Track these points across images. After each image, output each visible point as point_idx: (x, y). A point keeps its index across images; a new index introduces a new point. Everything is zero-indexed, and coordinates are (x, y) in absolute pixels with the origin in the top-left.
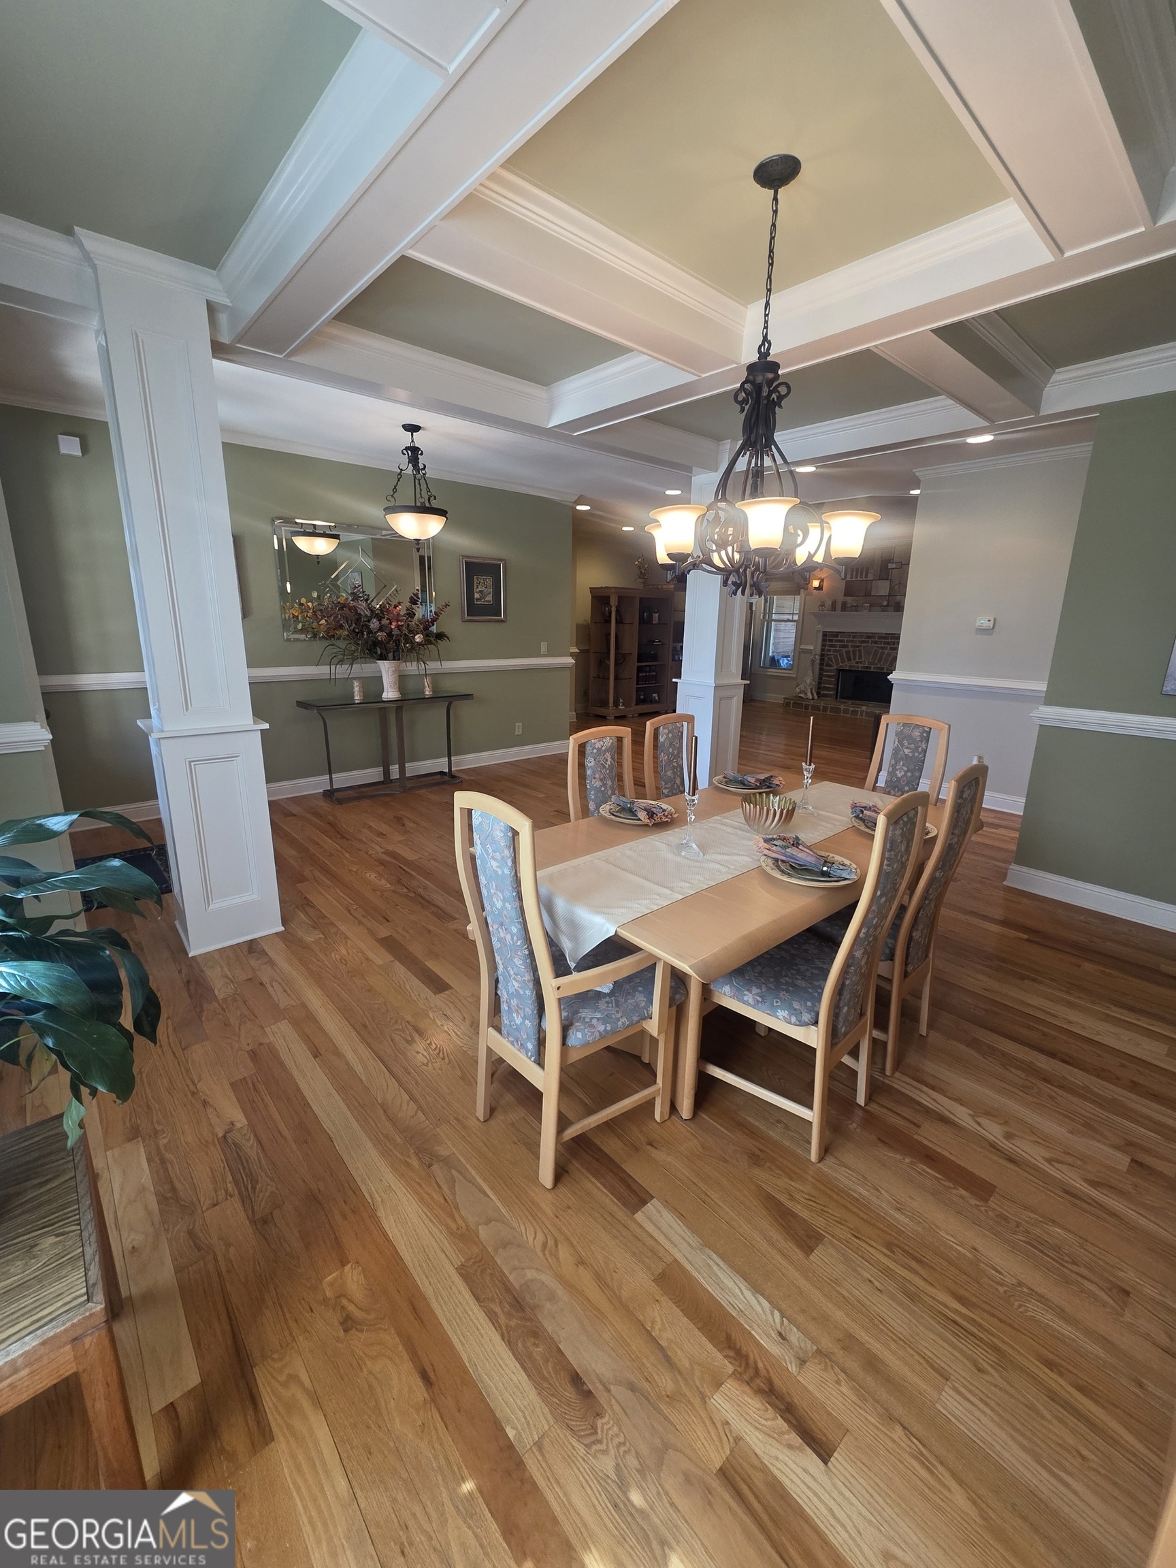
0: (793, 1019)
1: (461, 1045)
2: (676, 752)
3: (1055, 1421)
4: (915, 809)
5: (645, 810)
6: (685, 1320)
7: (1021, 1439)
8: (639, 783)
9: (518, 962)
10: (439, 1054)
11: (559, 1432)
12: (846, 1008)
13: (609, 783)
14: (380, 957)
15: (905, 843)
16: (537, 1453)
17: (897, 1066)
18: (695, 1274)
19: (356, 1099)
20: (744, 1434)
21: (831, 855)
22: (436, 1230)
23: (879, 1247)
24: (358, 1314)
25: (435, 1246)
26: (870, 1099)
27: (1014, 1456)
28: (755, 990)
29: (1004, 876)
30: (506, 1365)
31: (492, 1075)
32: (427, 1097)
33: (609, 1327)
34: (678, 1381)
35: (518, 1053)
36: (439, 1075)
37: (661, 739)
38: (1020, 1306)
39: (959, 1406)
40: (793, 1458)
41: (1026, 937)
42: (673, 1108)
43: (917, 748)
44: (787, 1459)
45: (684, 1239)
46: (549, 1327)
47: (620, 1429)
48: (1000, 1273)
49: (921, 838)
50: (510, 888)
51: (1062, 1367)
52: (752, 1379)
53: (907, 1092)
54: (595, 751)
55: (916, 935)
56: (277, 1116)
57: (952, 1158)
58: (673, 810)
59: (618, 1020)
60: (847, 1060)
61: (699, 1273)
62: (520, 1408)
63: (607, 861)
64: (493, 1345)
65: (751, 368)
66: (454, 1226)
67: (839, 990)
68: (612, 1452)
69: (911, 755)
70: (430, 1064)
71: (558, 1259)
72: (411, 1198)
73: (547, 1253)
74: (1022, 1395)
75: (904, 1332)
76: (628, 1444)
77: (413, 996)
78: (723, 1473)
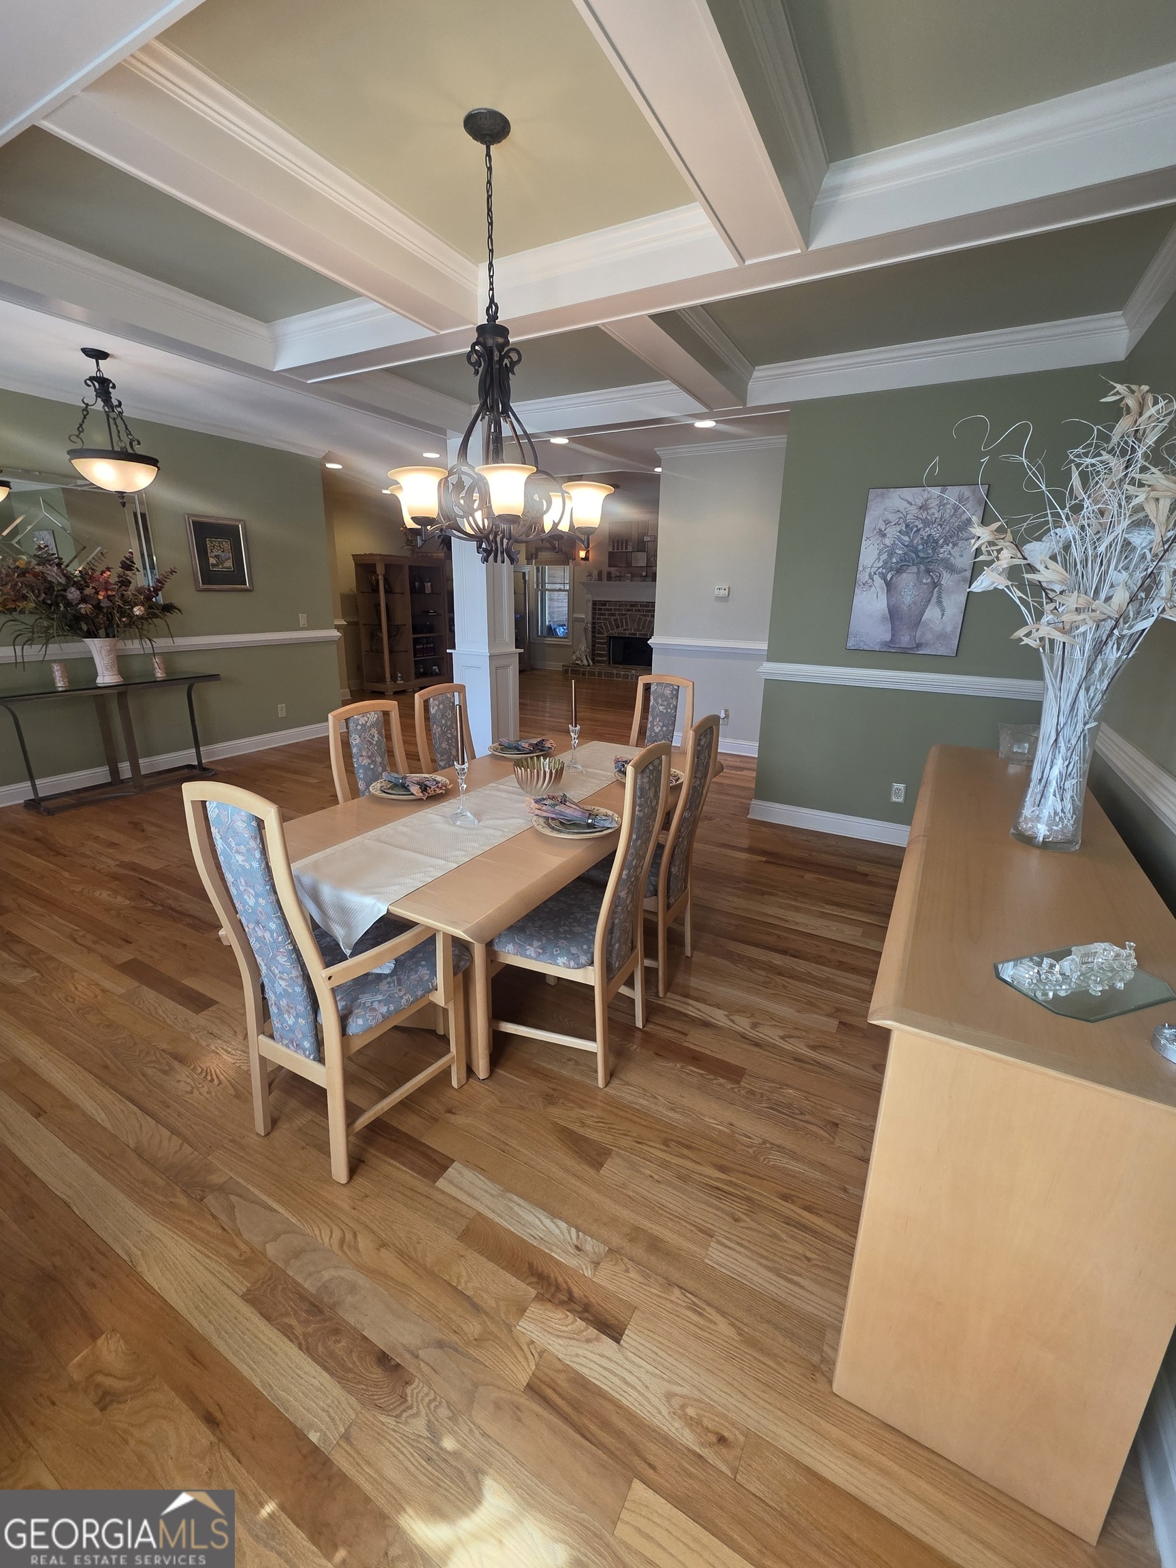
0: (572, 964)
1: (232, 1061)
2: (449, 723)
3: (789, 1240)
4: (660, 759)
5: (418, 783)
6: (490, 1265)
7: (764, 1261)
8: (412, 757)
9: (282, 959)
10: (205, 1077)
11: (367, 1415)
12: (617, 945)
13: (379, 760)
14: (121, 985)
15: (653, 789)
16: (344, 1445)
17: (669, 987)
18: (498, 1220)
19: (99, 1152)
20: (548, 1346)
21: (597, 808)
22: (214, 1265)
23: (657, 1146)
24: (118, 1385)
25: (214, 1280)
26: (647, 1021)
27: (760, 1278)
28: (536, 944)
29: (748, 811)
30: (306, 1373)
31: (270, 1085)
32: (195, 1126)
33: (414, 1296)
34: (485, 1322)
35: (295, 1055)
36: (207, 1099)
37: (433, 711)
38: (765, 1159)
39: (721, 1255)
40: (591, 1349)
41: (764, 859)
42: (470, 1071)
43: (669, 704)
44: (586, 1352)
45: (486, 1191)
46: (351, 1319)
47: (430, 1387)
48: (750, 1138)
49: (668, 784)
50: (262, 882)
51: (794, 1196)
52: (553, 1296)
53: (677, 1008)
54: (359, 727)
55: (674, 870)
57: (713, 1054)
58: (448, 782)
59: (402, 998)
60: (624, 990)
61: (501, 1217)
62: (323, 1410)
63: (379, 840)
65: (481, 329)
66: (235, 1254)
67: (610, 930)
68: (423, 1412)
69: (665, 711)
70: (195, 1090)
71: (358, 1251)
72: (178, 1239)
73: (345, 1248)
74: (767, 1228)
75: (678, 1209)
76: (438, 1398)
77: (168, 1021)
78: (530, 1387)
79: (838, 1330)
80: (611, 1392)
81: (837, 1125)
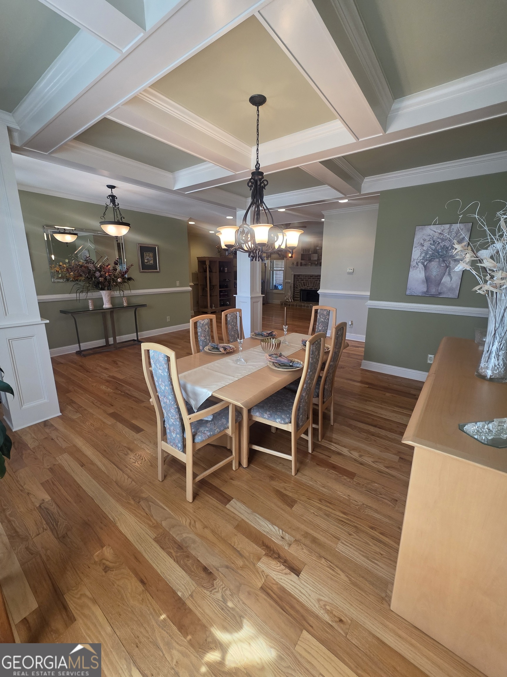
0: (282, 422)
1: (150, 453)
2: (235, 324)
3: (373, 545)
4: (320, 340)
5: (223, 347)
6: (247, 539)
7: (362, 553)
8: (220, 337)
9: (173, 411)
10: (140, 457)
11: (199, 589)
12: (301, 416)
13: (208, 338)
14: (110, 421)
15: (317, 352)
16: (191, 599)
17: (323, 437)
18: (250, 523)
20: (270, 574)
21: (294, 359)
22: (143, 526)
23: (317, 501)
24: (111, 565)
25: (143, 532)
26: (313, 450)
27: (360, 560)
28: (268, 413)
29: (360, 365)
30: (176, 570)
31: (164, 461)
32: (136, 475)
33: (217, 548)
34: (244, 561)
35: (175, 449)
36: (140, 466)
37: (229, 319)
38: (363, 511)
39: (343, 548)
40: (287, 577)
41: (367, 386)
42: (240, 464)
43: (326, 318)
44: (285, 578)
45: (246, 511)
46: (193, 553)
47: (223, 582)
48: (357, 502)
49: (323, 351)
50: (167, 380)
51: (376, 528)
52: (272, 555)
53: (326, 446)
54: (201, 325)
55: (326, 387)
56: (65, 494)
57: (341, 466)
58: (234, 347)
59: (215, 430)
60: (303, 436)
61: (252, 522)
62: (183, 585)
63: (208, 368)
64: (171, 564)
65: (253, 174)
66: (151, 524)
67: (298, 409)
68: (220, 591)
69: (324, 321)
70: (136, 462)
71: (196, 528)
72: (132, 516)
73: (191, 526)
74: (363, 539)
75: (325, 527)
76: (226, 587)
77: (127, 436)
78: (262, 588)
79: (393, 584)
80: (295, 595)
81: (397, 501)
